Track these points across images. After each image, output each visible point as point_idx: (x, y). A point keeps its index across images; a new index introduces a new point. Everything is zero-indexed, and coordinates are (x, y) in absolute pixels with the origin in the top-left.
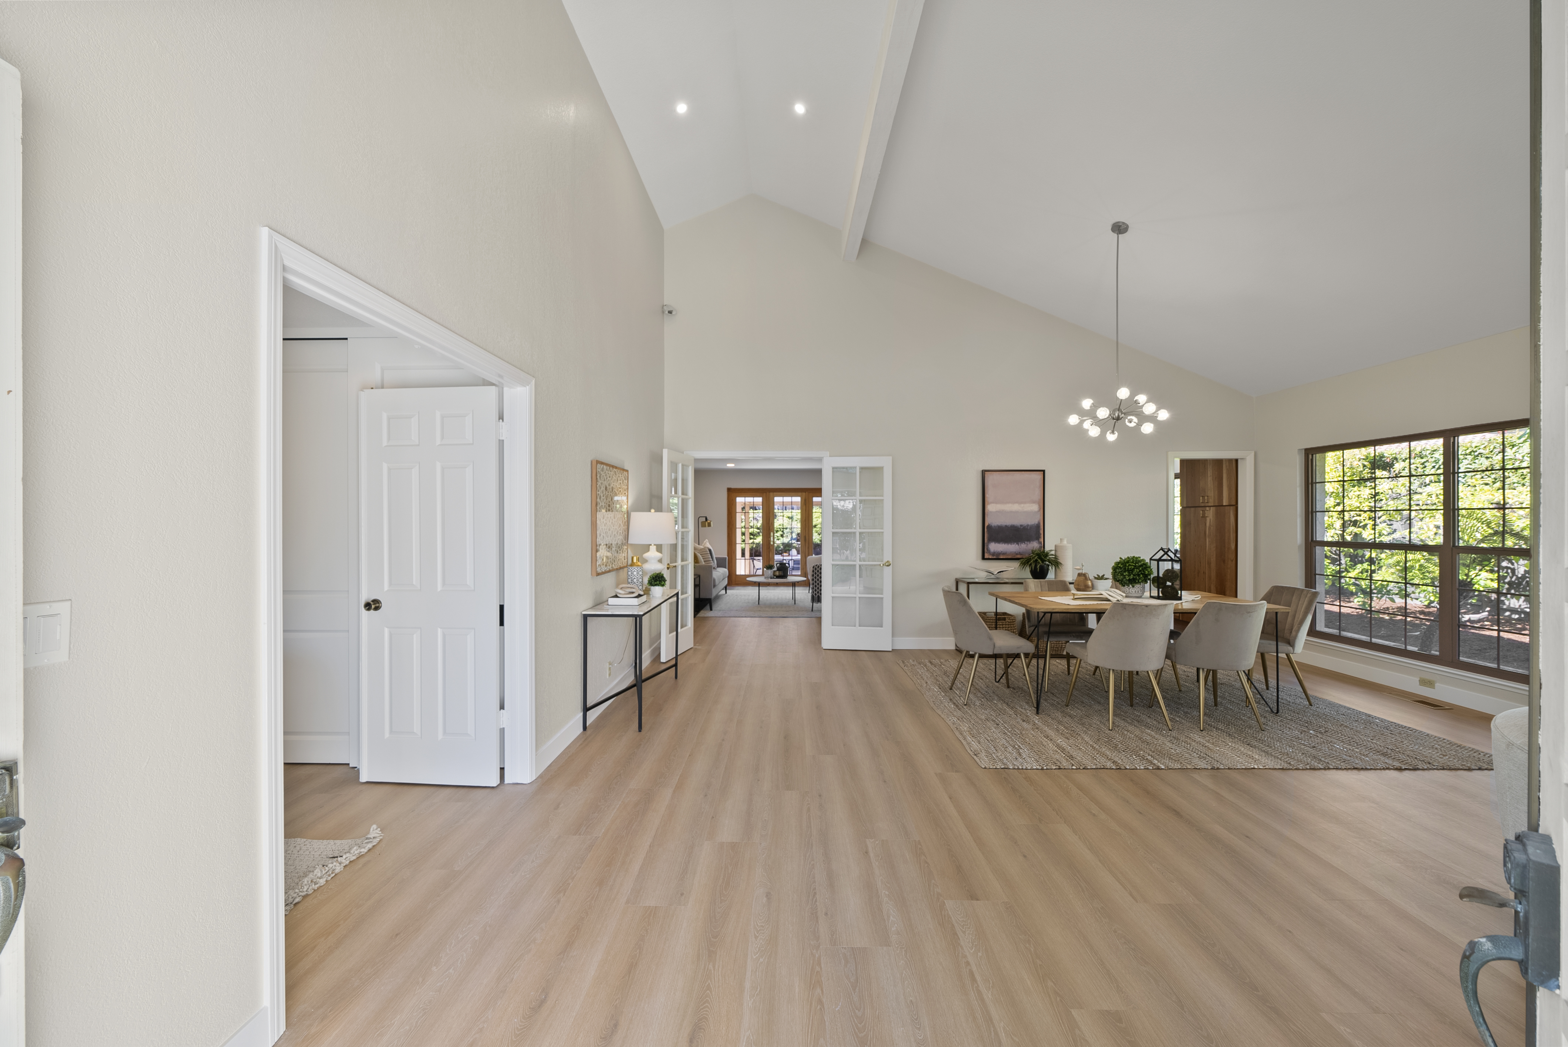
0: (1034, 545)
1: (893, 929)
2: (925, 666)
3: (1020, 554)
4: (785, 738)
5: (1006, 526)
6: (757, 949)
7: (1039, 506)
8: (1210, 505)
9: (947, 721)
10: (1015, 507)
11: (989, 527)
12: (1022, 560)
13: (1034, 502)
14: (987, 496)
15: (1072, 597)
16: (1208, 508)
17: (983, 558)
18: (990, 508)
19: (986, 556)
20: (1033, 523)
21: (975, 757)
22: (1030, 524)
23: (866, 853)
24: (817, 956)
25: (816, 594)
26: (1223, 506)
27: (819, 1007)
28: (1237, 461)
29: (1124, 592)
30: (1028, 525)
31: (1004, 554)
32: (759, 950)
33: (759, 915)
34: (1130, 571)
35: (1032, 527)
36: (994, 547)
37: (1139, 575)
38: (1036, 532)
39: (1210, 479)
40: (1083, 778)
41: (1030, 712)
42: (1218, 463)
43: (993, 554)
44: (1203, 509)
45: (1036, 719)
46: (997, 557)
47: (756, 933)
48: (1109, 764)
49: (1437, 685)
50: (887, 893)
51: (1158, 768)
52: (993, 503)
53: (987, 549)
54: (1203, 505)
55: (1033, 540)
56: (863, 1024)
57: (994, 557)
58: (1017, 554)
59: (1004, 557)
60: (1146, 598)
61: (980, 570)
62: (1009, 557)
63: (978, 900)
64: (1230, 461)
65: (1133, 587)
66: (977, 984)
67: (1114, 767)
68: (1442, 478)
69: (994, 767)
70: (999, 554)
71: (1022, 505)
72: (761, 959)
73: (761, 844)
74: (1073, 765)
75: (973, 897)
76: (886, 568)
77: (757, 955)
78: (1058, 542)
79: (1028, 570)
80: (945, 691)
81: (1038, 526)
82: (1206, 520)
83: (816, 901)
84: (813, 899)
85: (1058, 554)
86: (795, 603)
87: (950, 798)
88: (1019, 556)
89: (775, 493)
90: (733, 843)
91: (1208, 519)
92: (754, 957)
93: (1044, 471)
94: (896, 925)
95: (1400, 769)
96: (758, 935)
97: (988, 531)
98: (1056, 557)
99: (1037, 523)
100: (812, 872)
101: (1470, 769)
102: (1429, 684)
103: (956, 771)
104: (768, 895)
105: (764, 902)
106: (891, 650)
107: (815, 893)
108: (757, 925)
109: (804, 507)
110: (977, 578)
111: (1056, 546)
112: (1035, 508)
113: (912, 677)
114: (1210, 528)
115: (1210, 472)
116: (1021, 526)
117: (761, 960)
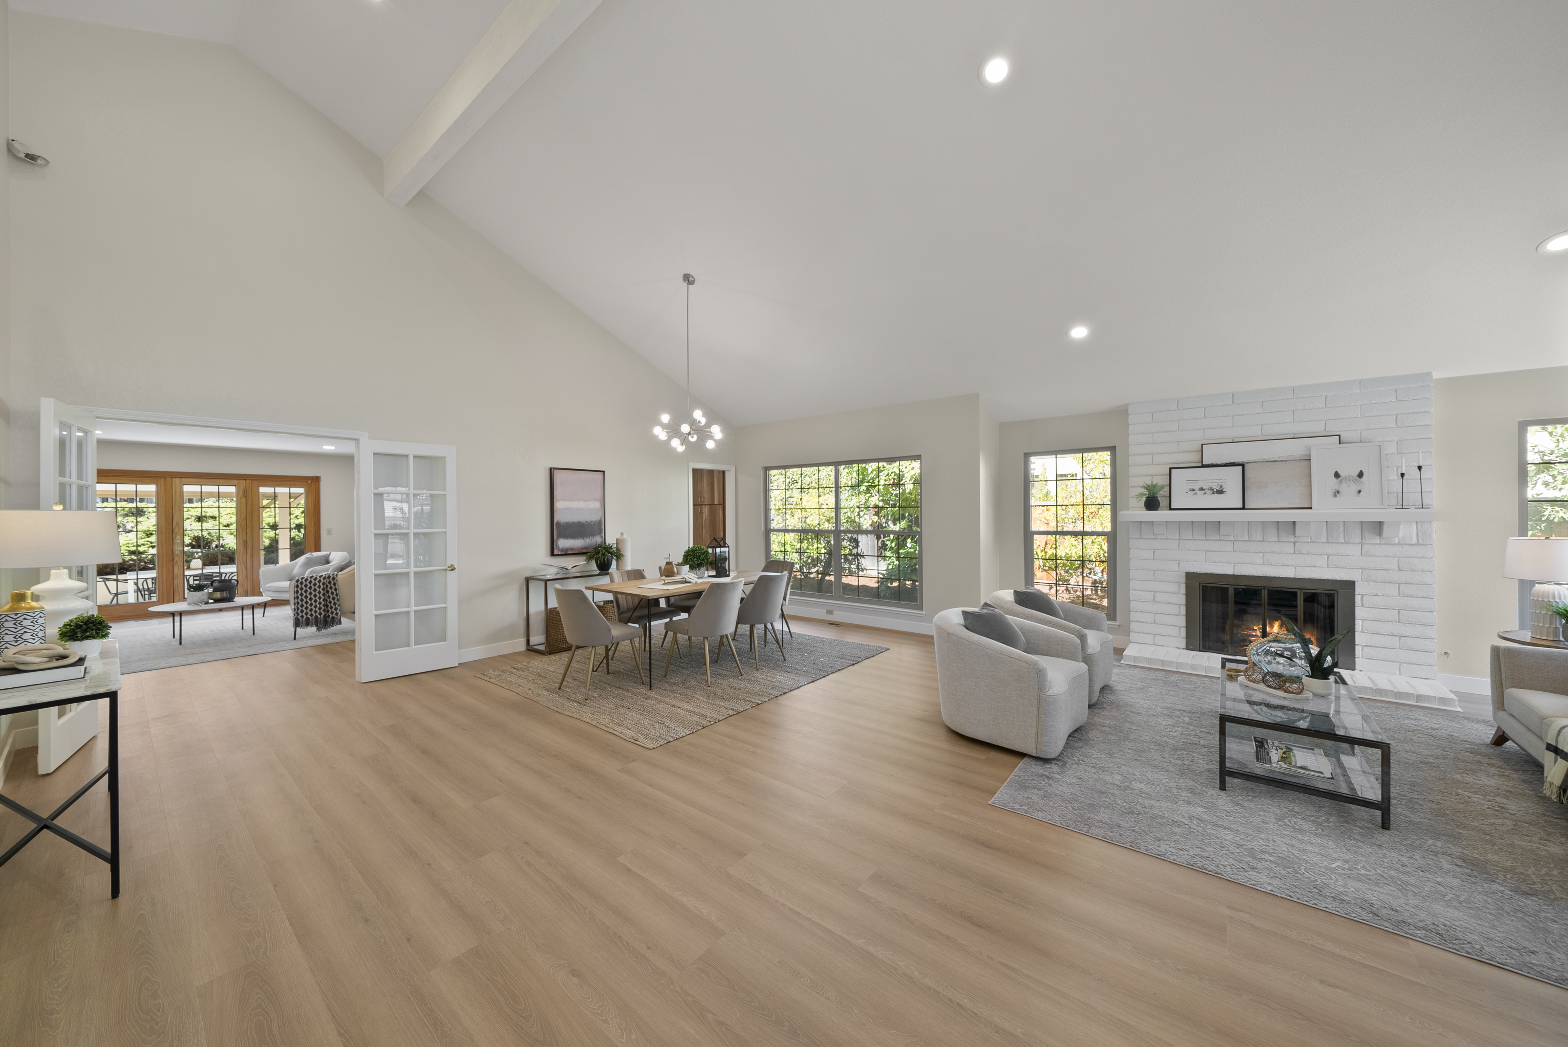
0: (598, 540)
1: (713, 919)
2: (512, 672)
3: (585, 548)
4: (414, 801)
5: (573, 522)
6: (619, 1031)
7: (601, 503)
8: (705, 503)
9: (584, 720)
10: (581, 505)
11: (558, 523)
12: (590, 554)
13: (596, 500)
14: (556, 493)
15: (663, 582)
16: (704, 506)
17: (552, 554)
18: (558, 505)
19: (556, 552)
20: (596, 519)
21: (637, 742)
22: (593, 520)
23: (629, 870)
24: (678, 989)
25: (302, 617)
26: (714, 504)
27: (724, 1029)
28: (724, 472)
29: (696, 575)
30: (592, 521)
31: (572, 549)
32: (622, 1030)
33: (586, 998)
34: (698, 558)
35: (595, 523)
36: (563, 543)
37: (704, 560)
38: (598, 527)
39: (705, 484)
40: (722, 727)
41: (644, 690)
42: (711, 472)
43: (562, 550)
44: (701, 506)
45: (652, 694)
46: (566, 553)
47: (600, 1018)
48: (731, 713)
49: (834, 612)
50: (679, 893)
51: (758, 704)
52: (561, 500)
53: (557, 546)
54: (700, 504)
55: (596, 535)
56: (766, 1009)
57: (563, 553)
58: (583, 549)
59: (572, 552)
60: (706, 578)
61: (550, 567)
62: (576, 552)
63: (746, 855)
64: (719, 471)
65: (699, 569)
66: (802, 914)
67: (735, 713)
68: (834, 489)
69: (659, 745)
70: (567, 550)
71: (587, 503)
72: (632, 1037)
73: (509, 929)
74: (710, 721)
75: (741, 855)
76: (450, 573)
77: (625, 1036)
78: (619, 536)
79: (594, 563)
80: (557, 693)
81: (600, 522)
82: (702, 515)
83: (628, 944)
84: (623, 944)
85: (620, 547)
86: (254, 634)
87: (651, 786)
88: (584, 551)
89: (184, 480)
90: (472, 949)
91: (704, 515)
92: (624, 1040)
93: (604, 472)
94: (712, 914)
95: (853, 665)
96: (605, 1018)
97: (557, 527)
98: (618, 549)
99: (599, 519)
100: (597, 921)
101: (874, 656)
102: (830, 612)
103: (634, 761)
104: (574, 973)
105: (577, 982)
106: (457, 665)
107: (620, 937)
108: (594, 1009)
109: (244, 500)
110: (549, 575)
111: (617, 540)
112: (597, 505)
113: (509, 688)
114: (705, 521)
115: (705, 480)
116: (586, 522)
117: (634, 1037)
